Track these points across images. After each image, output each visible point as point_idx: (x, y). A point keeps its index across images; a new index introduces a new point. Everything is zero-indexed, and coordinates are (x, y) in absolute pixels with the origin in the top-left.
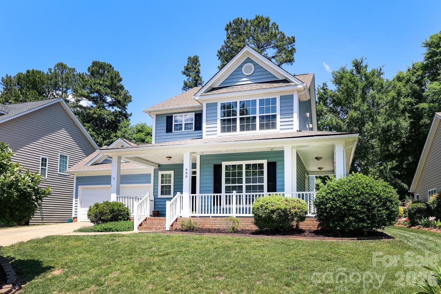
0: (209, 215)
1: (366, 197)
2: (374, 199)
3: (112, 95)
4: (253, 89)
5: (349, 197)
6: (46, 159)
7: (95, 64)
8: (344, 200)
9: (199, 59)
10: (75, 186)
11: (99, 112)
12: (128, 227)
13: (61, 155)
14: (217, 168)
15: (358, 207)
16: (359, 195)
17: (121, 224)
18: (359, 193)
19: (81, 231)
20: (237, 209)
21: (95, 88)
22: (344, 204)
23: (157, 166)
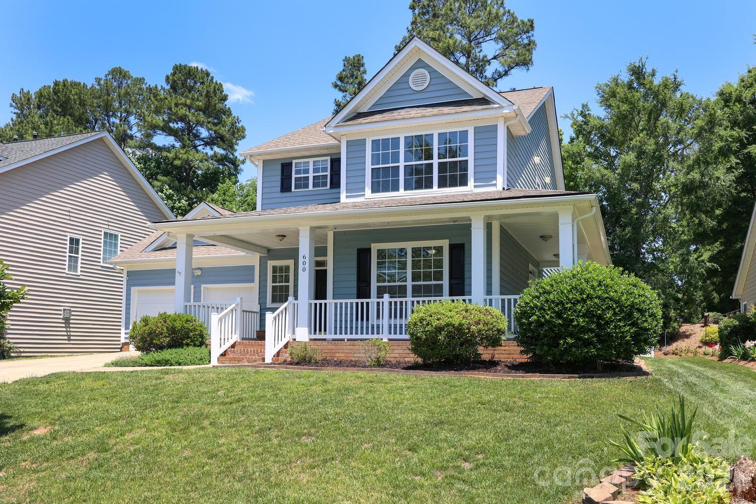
0: (343, 336)
1: (596, 303)
2: (609, 308)
3: (209, 125)
4: (427, 114)
5: (567, 303)
6: (78, 241)
7: (178, 69)
8: (558, 309)
9: (365, 61)
10: (125, 287)
11: (185, 156)
12: (199, 357)
13: (106, 234)
14: (363, 255)
15: (582, 320)
16: (584, 301)
17: (189, 352)
18: (585, 296)
19: (116, 364)
20: (390, 327)
21: (177, 112)
22: (559, 315)
23: (266, 251)
